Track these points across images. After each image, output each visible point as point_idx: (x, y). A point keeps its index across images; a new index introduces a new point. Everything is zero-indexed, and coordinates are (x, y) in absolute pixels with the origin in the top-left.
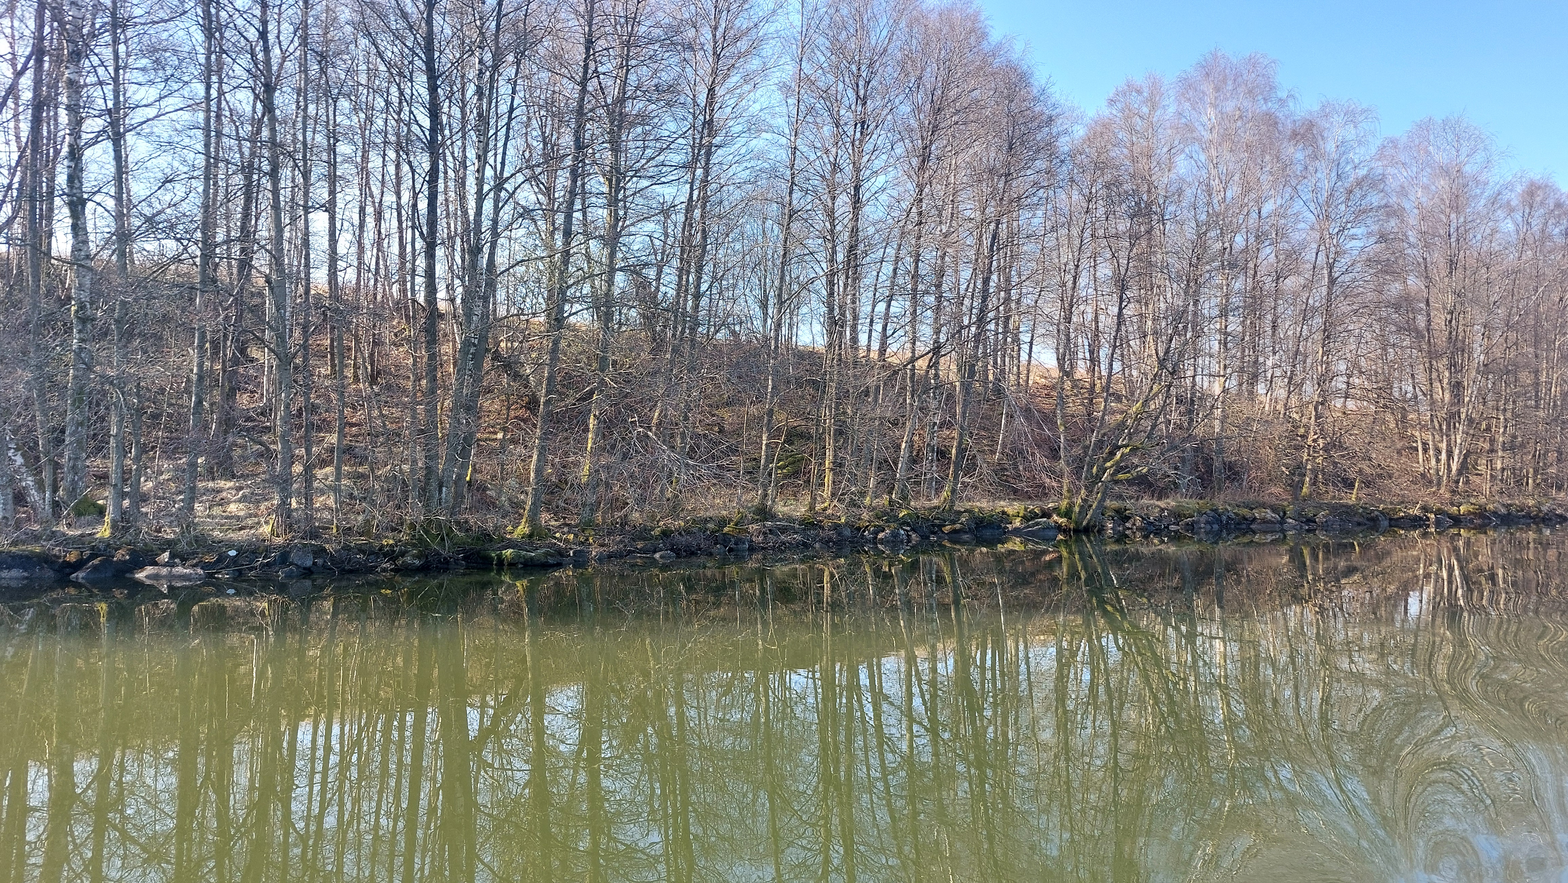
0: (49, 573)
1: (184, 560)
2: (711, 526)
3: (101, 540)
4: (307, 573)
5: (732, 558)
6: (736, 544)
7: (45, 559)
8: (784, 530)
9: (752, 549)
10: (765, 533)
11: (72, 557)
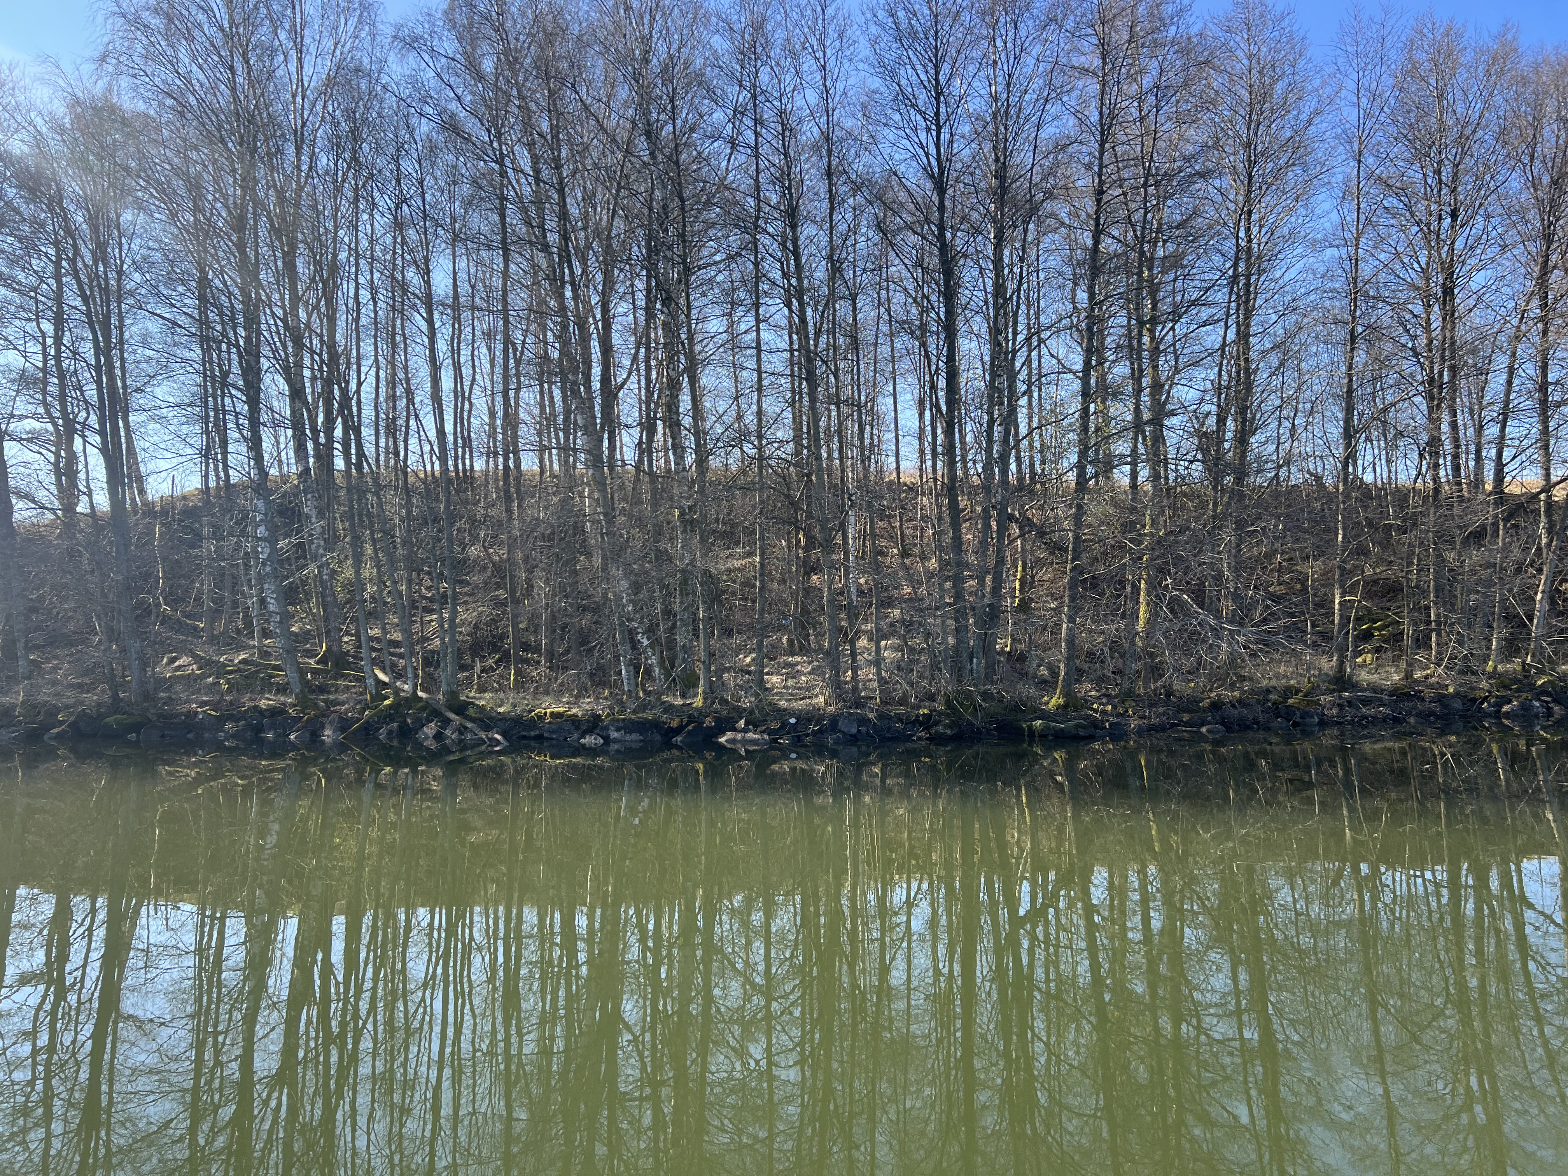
0: (657, 737)
1: (756, 726)
2: (1272, 697)
3: (697, 709)
4: (853, 740)
5: (1297, 732)
6: (1302, 717)
7: (656, 725)
8: (1366, 702)
9: (1323, 723)
10: (1341, 706)
11: (675, 724)
